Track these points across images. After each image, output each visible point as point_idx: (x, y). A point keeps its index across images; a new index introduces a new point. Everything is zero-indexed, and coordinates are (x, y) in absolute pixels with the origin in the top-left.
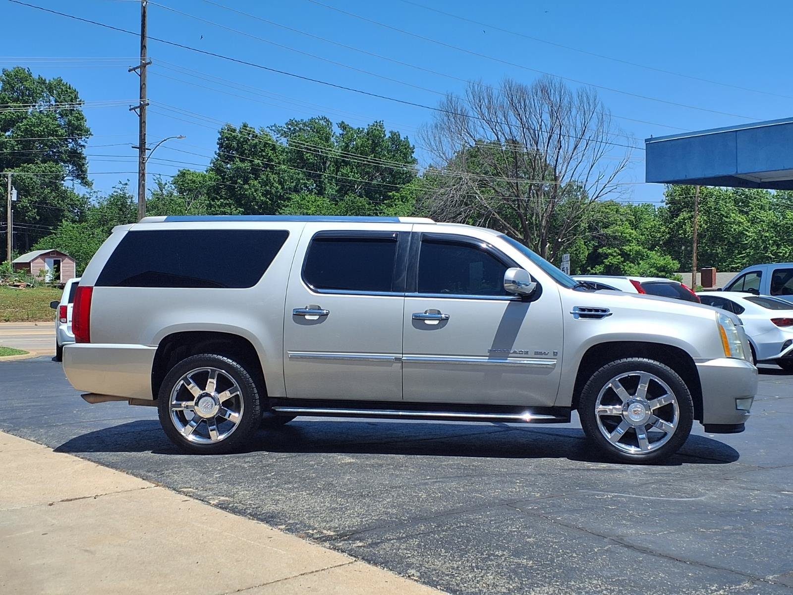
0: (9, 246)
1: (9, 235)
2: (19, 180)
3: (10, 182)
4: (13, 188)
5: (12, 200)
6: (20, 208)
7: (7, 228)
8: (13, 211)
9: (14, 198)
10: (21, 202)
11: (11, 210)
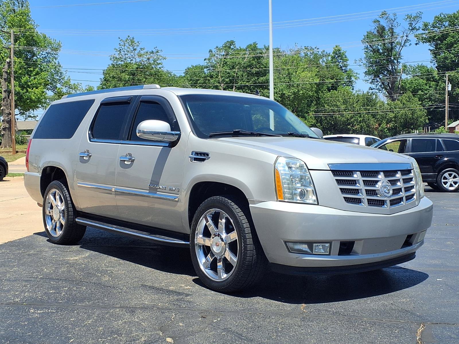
0: (446, 118)
1: (446, 111)
2: (455, 78)
3: (447, 80)
4: (449, 83)
5: (449, 90)
6: (455, 95)
7: (445, 107)
8: (449, 97)
9: (450, 89)
10: (455, 91)
11: (448, 96)
